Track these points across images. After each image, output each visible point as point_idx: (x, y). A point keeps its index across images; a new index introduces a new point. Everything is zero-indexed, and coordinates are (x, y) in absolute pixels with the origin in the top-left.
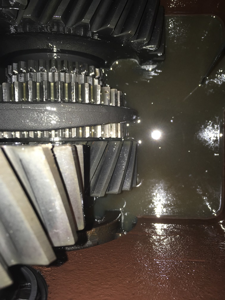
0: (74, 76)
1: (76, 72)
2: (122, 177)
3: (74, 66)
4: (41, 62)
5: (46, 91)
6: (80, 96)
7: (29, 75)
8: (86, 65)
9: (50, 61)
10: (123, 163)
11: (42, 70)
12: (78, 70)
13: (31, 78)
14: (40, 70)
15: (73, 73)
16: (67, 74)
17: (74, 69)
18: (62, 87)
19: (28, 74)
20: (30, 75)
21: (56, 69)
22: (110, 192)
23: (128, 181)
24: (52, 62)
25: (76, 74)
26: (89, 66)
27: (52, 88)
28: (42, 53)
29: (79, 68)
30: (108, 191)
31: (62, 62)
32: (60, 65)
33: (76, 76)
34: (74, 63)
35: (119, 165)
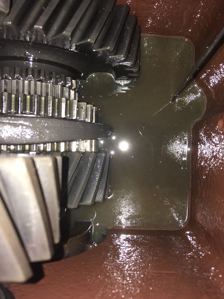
0: (51, 86)
1: (53, 82)
2: (95, 189)
3: (51, 76)
4: (17, 69)
5: (22, 104)
6: (56, 110)
7: (3, 82)
8: (63, 76)
9: (27, 70)
10: (97, 174)
11: (17, 78)
12: (55, 80)
13: (6, 85)
14: (15, 77)
15: (50, 83)
16: (43, 83)
17: (51, 79)
18: (39, 101)
19: (3, 80)
20: (5, 81)
21: (32, 77)
22: (83, 203)
23: (100, 192)
24: (29, 70)
25: (53, 84)
26: (65, 77)
27: (28, 101)
28: (19, 61)
29: (56, 79)
30: (81, 202)
31: (39, 72)
32: (37, 73)
33: (53, 86)
34: (51, 73)
35: (93, 176)
